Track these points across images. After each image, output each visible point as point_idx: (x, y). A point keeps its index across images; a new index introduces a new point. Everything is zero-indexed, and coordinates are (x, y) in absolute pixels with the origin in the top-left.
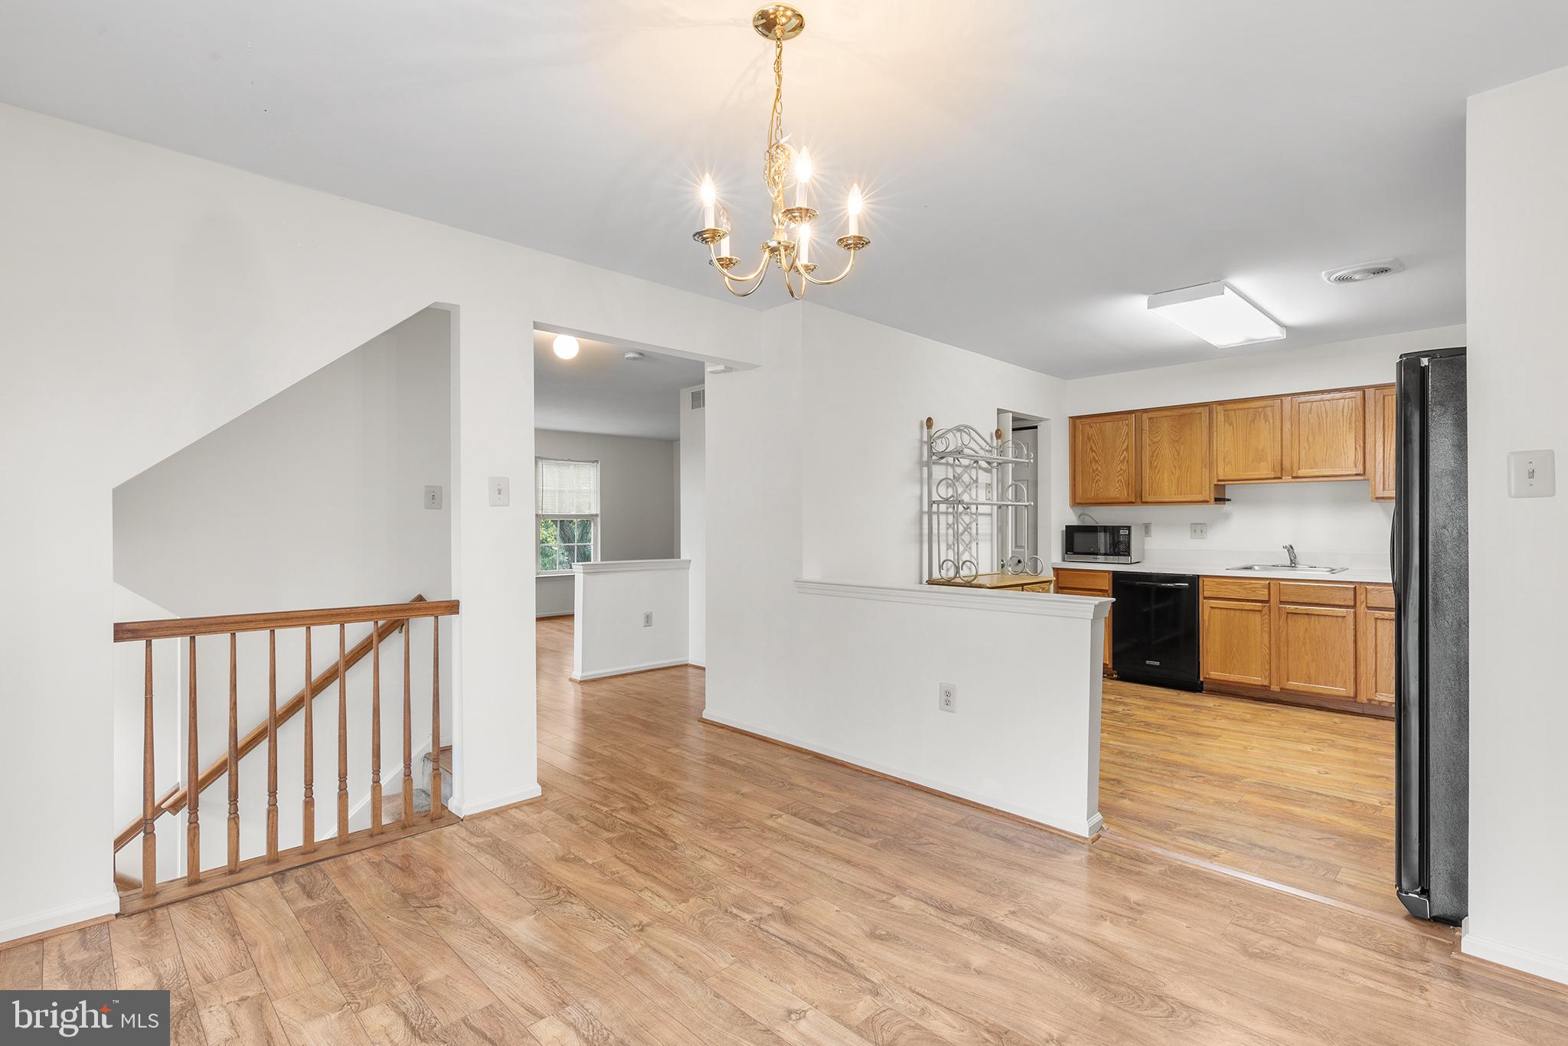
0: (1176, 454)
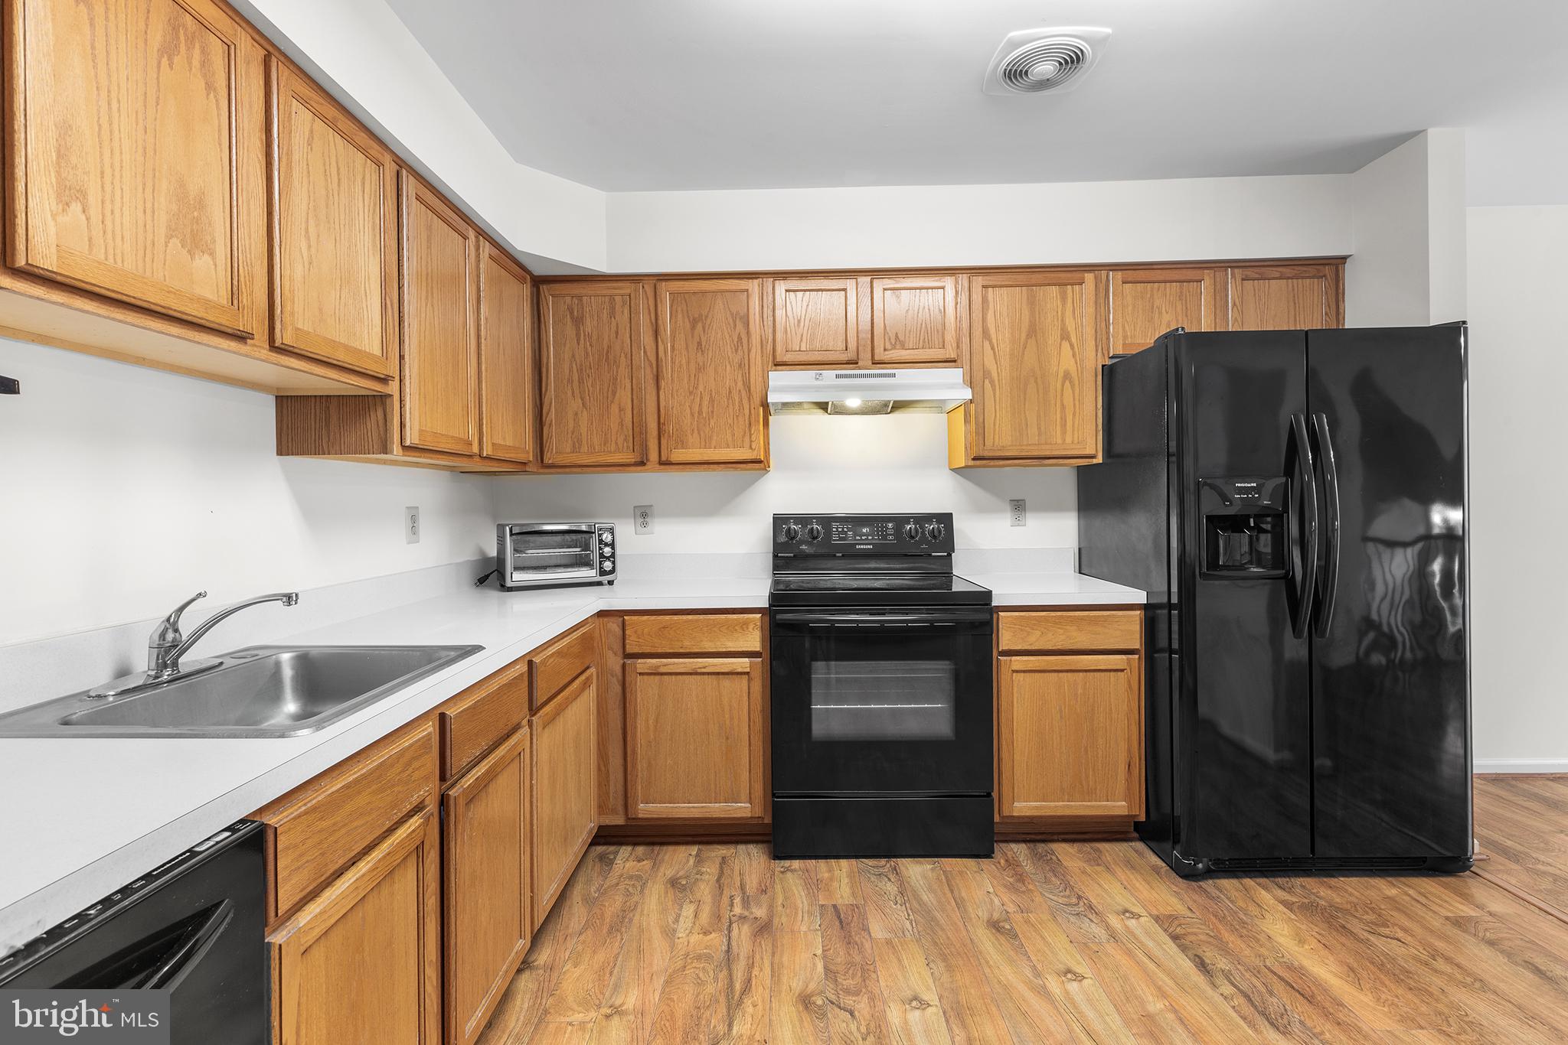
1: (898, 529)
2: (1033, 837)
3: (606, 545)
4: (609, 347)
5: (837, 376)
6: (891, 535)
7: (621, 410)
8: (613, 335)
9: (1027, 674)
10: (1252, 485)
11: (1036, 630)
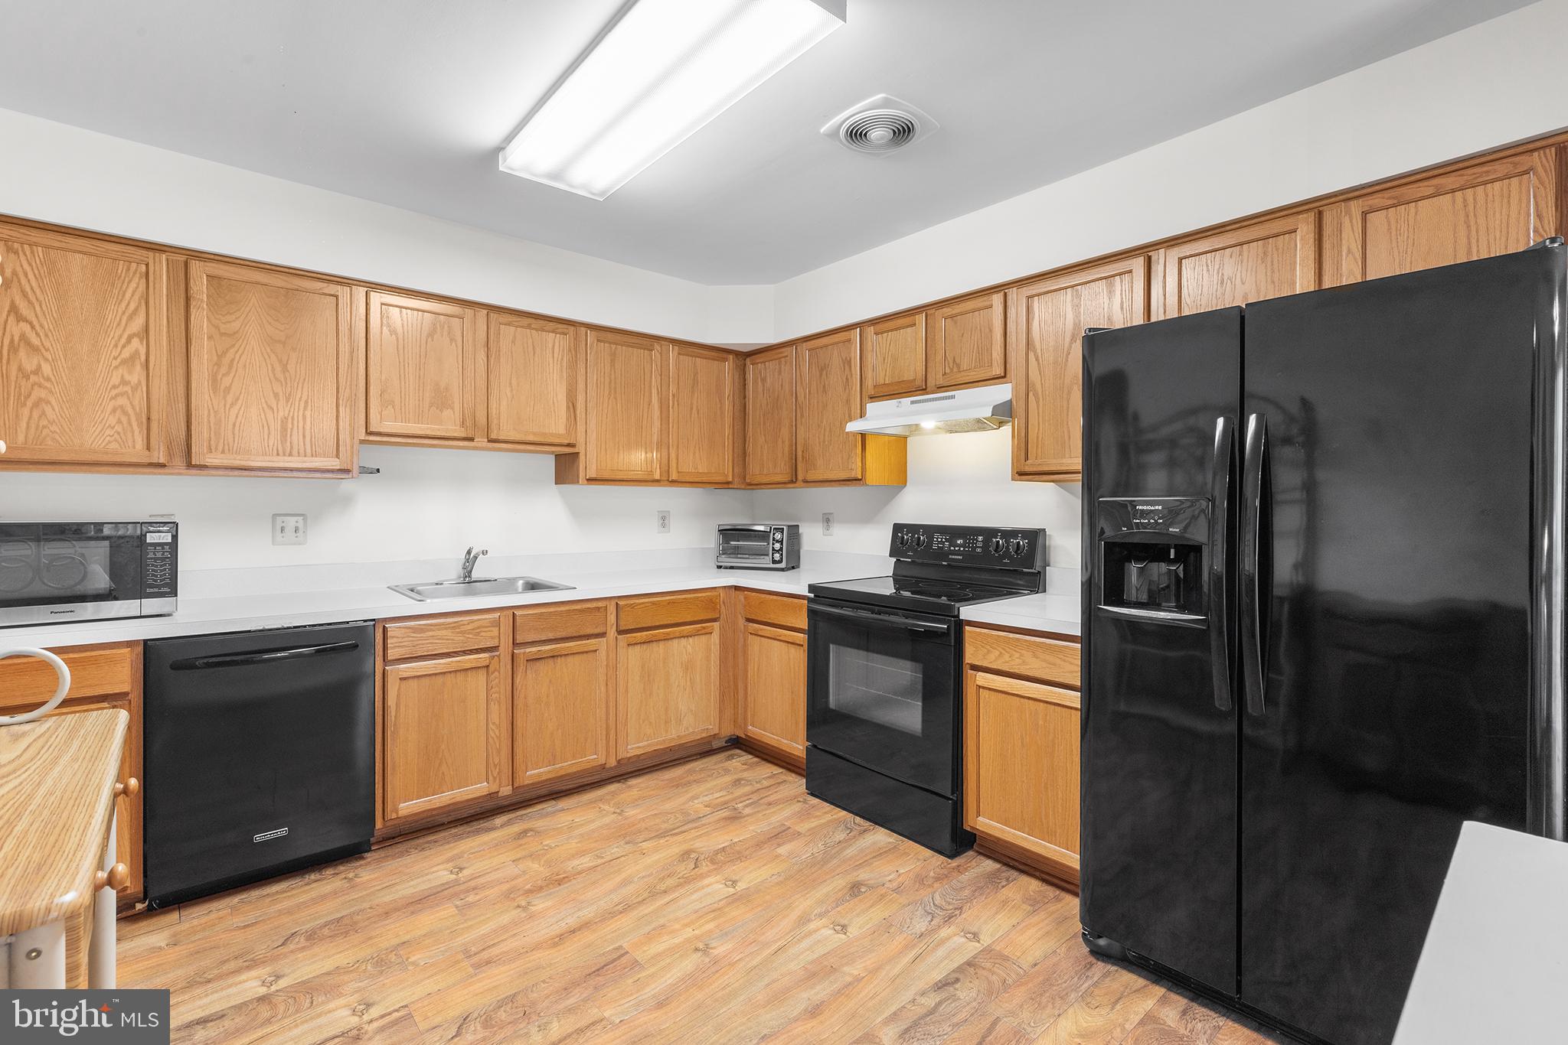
0: (278, 368)
1: (986, 542)
2: (1017, 864)
3: (777, 541)
4: (778, 397)
5: (912, 402)
6: (979, 547)
7: (783, 442)
8: (780, 388)
9: (993, 693)
10: (1157, 507)
11: (995, 649)
